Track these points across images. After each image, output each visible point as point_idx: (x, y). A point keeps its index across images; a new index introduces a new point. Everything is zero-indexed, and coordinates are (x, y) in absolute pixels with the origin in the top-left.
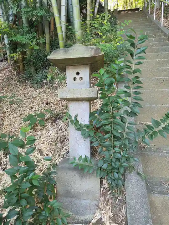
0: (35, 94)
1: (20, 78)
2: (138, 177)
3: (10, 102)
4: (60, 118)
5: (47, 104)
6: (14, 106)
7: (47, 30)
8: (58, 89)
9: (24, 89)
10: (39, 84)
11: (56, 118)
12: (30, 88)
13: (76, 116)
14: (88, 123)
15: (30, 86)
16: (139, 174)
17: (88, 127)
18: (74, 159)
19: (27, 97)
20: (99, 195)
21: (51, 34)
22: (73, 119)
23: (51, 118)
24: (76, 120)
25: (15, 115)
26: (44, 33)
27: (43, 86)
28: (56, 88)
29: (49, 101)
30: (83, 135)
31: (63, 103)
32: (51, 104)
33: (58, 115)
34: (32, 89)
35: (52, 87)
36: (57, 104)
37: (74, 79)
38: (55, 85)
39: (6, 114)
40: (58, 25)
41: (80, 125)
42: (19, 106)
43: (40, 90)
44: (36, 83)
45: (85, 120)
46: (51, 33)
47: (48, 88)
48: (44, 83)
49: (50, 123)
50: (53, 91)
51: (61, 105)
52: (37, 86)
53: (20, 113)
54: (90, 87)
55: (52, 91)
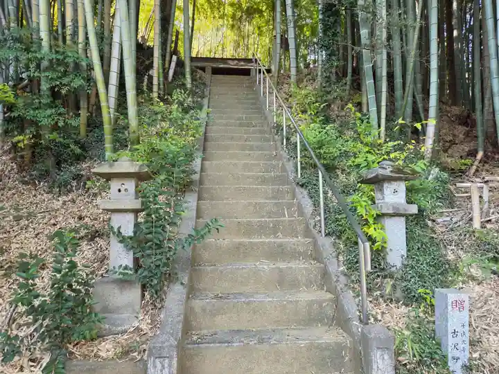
0: (57, 204)
1: (25, 177)
2: (181, 287)
3: (14, 217)
4: (100, 236)
5: (80, 218)
6: (23, 222)
7: (83, 104)
8: (99, 198)
9: (35, 196)
10: (64, 188)
11: (94, 236)
12: (45, 195)
13: (120, 227)
14: (132, 234)
15: (44, 191)
16: (182, 284)
17: (131, 238)
18: (114, 268)
19: (43, 210)
20: (139, 307)
21: (90, 110)
22: (116, 230)
23: (86, 236)
24: (119, 232)
25: (27, 235)
26: (78, 108)
27: (70, 191)
28: (95, 195)
29: (84, 214)
30: (126, 246)
31: (105, 217)
32: (86, 219)
33: (97, 232)
34: (50, 196)
35: (87, 194)
36: (95, 219)
37: (119, 191)
38: (93, 191)
39: (13, 234)
40: (103, 104)
41: (123, 237)
42: (32, 222)
43: (65, 198)
44: (59, 187)
45: (128, 231)
46: (90, 106)
47: (79, 195)
48: (72, 187)
49: (86, 243)
50: (89, 200)
51: (101, 219)
52: (60, 191)
53: (36, 232)
54: (136, 199)
55: (87, 199)
